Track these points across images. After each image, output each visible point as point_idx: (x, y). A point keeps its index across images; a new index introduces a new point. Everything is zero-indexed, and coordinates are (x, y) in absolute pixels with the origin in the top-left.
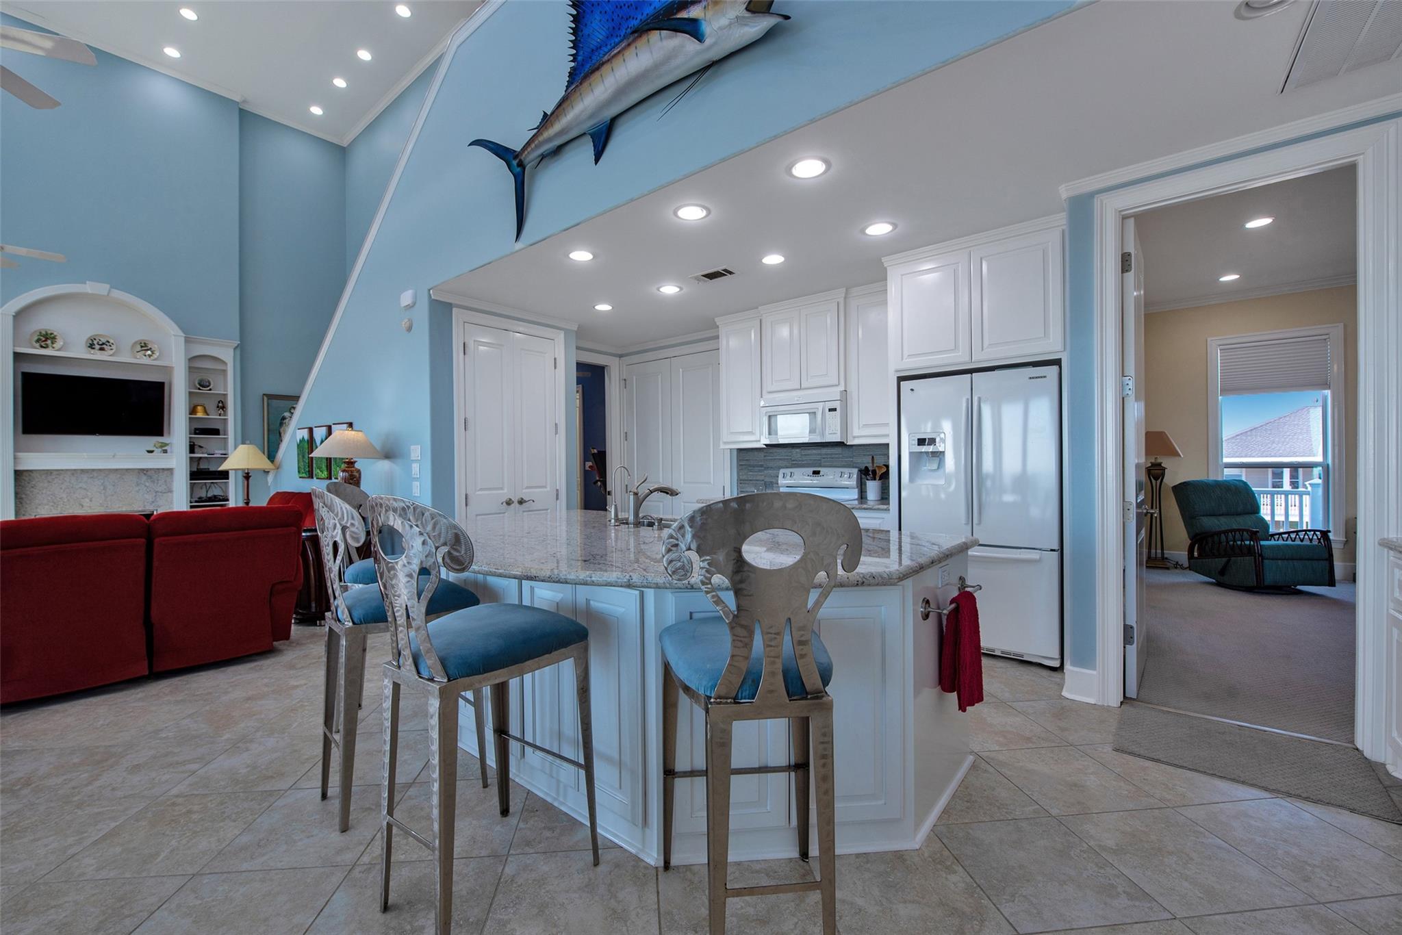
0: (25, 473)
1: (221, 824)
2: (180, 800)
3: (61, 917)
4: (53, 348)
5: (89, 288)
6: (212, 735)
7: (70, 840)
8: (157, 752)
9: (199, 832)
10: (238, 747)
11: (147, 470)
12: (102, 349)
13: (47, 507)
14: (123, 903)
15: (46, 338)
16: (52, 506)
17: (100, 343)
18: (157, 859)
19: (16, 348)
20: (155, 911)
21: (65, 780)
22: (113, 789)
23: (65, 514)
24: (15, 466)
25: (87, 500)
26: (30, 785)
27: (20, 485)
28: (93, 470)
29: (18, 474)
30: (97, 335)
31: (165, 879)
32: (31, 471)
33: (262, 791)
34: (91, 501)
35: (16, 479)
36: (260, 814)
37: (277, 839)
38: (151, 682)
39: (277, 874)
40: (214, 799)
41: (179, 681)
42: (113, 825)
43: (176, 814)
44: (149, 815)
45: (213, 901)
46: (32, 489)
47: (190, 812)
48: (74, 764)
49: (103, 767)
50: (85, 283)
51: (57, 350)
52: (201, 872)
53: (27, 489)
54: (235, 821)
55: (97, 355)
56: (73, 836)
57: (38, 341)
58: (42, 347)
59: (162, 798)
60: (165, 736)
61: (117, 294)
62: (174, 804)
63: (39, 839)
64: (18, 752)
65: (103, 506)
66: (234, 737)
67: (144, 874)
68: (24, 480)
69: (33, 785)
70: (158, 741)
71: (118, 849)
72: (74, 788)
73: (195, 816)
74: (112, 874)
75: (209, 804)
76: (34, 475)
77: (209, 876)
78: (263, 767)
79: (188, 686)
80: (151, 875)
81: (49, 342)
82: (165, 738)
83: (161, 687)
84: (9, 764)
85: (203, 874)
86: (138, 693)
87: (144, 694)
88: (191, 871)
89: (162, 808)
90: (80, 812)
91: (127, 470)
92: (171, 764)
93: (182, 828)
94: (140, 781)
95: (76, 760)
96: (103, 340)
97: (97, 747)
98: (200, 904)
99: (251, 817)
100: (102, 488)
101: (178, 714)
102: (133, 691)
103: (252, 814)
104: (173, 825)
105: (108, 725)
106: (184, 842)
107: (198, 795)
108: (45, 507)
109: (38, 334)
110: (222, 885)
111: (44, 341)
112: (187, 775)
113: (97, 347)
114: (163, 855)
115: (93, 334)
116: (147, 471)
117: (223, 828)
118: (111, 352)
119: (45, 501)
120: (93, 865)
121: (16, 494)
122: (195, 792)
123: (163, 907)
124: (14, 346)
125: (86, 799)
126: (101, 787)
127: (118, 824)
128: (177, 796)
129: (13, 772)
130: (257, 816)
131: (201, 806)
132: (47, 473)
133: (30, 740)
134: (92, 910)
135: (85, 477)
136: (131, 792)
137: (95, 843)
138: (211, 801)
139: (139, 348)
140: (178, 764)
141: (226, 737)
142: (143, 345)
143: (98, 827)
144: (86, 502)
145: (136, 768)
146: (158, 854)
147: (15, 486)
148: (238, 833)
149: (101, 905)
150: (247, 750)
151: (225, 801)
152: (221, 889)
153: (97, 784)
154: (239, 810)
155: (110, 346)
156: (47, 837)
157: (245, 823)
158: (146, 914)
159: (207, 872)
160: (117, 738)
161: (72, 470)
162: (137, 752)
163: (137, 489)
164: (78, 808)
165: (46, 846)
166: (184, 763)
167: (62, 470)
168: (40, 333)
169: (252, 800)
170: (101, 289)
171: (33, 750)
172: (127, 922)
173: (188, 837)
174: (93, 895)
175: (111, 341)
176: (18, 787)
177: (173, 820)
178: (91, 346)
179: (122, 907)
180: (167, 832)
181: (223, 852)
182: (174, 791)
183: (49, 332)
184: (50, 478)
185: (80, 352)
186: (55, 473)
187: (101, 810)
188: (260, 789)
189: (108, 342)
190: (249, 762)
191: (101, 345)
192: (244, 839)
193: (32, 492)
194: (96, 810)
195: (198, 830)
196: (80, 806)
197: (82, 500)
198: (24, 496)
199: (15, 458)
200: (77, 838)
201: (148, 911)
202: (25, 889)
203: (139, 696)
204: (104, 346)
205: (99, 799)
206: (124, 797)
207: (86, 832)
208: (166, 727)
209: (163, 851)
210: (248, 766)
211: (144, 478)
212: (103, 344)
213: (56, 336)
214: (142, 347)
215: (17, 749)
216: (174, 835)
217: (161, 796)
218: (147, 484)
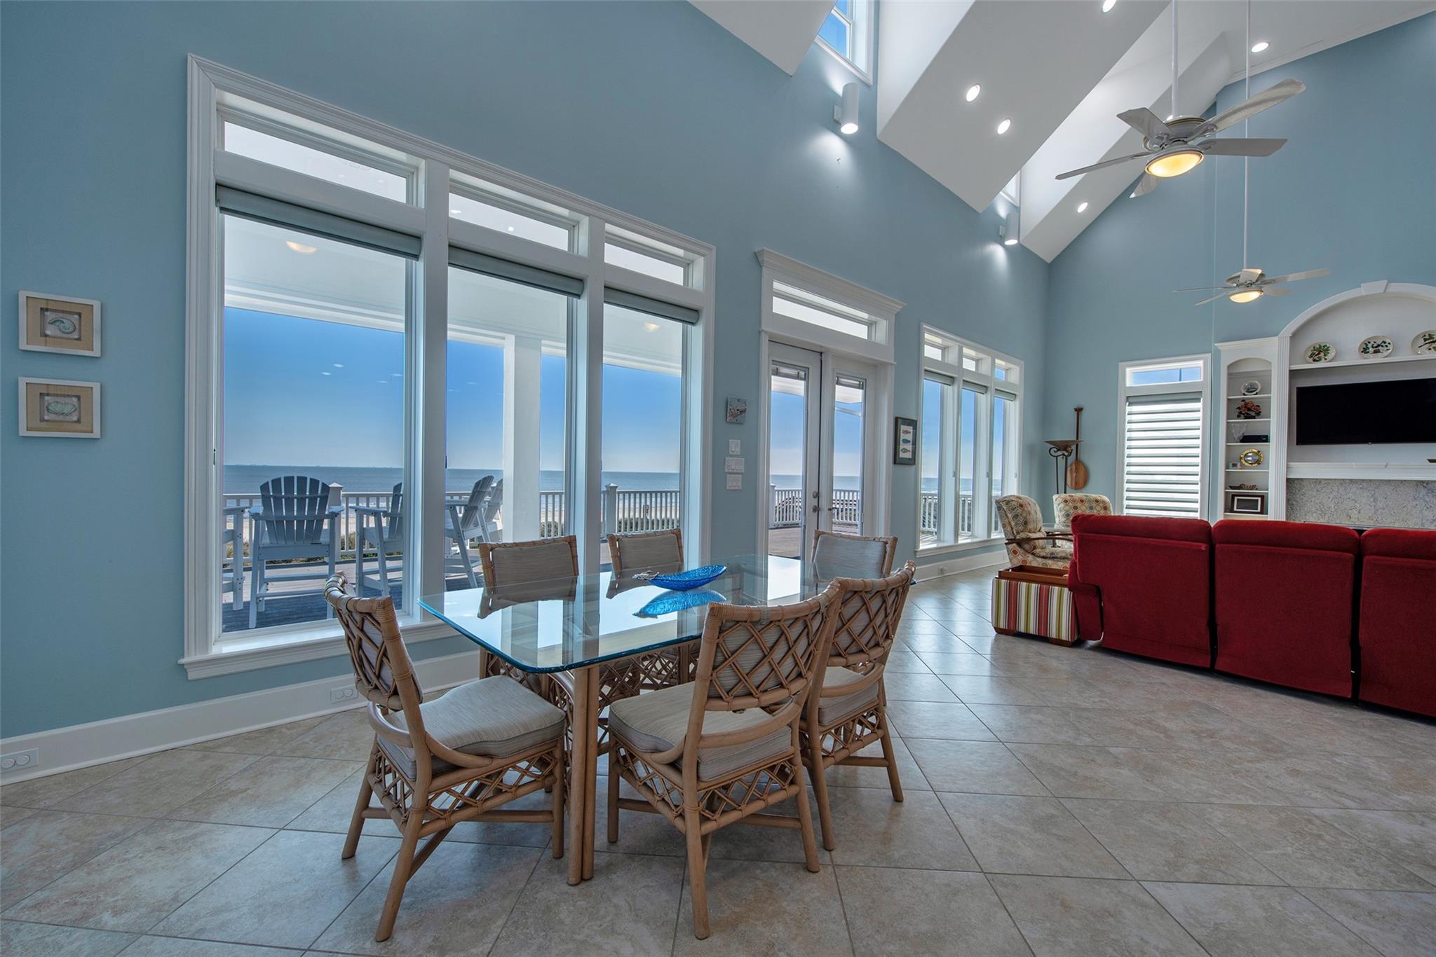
0: (1296, 482)
1: (1343, 868)
2: (1317, 822)
3: (1182, 836)
4: (1326, 359)
5: (1363, 290)
6: (1389, 787)
7: (1216, 792)
8: (1323, 771)
9: (1317, 858)
10: (1414, 816)
11: (1428, 482)
12: (1375, 352)
13: (1315, 514)
14: (1224, 860)
15: (1320, 352)
16: (1320, 514)
17: (1375, 345)
18: (1266, 850)
19: (1291, 366)
20: (1243, 885)
21: (1237, 749)
22: (1267, 777)
23: (1333, 524)
24: (1287, 474)
25: (1355, 512)
26: (1212, 738)
27: (1291, 492)
28: (1363, 480)
29: (1289, 481)
30: (1370, 338)
31: (1264, 869)
32: (1302, 479)
33: (1411, 872)
34: (1359, 513)
35: (1288, 487)
36: (1392, 889)
37: (1395, 925)
38: (1355, 708)
39: (1371, 951)
40: (1350, 843)
41: (1388, 720)
42: (1251, 802)
43: (1306, 829)
44: (1283, 815)
45: (1293, 918)
46: (1302, 497)
47: (1320, 837)
48: (1249, 741)
49: (1269, 756)
50: (1360, 287)
51: (1329, 362)
52: (1297, 889)
53: (1298, 496)
54: (1360, 876)
55: (1372, 359)
56: (1219, 790)
57: (1311, 356)
58: (1314, 360)
59: (1301, 809)
60: (1339, 761)
61: (1396, 287)
62: (1310, 821)
63: (1198, 777)
64: (1218, 712)
65: (1372, 520)
66: (1414, 803)
67: (1250, 853)
68: (1295, 487)
69: (1214, 740)
70: (1330, 763)
71: (1244, 822)
72: (1239, 758)
73: (1321, 843)
74: (1228, 835)
75: (1343, 844)
76: (1305, 483)
77: (1303, 898)
78: (1430, 852)
79: (1394, 729)
80: (1255, 858)
81: (1322, 354)
82: (1338, 763)
83: (1364, 717)
84: (1207, 717)
85: (1297, 891)
86: (1337, 713)
87: (1341, 716)
88: (1290, 882)
89: (1297, 817)
90: (1233, 777)
91: (1402, 482)
92: (1329, 788)
93: (1304, 844)
94: (1292, 784)
95: (1252, 739)
96: (1379, 342)
97: (1274, 738)
98: (1279, 911)
99: (1379, 885)
100: (1372, 500)
101: (1364, 749)
102: (1333, 708)
103: (1382, 883)
104: (1297, 836)
105: (1293, 725)
106: (1299, 855)
107: (1337, 829)
108: (1311, 516)
109: (1312, 349)
110: (1309, 914)
111: (1317, 354)
112: (1338, 805)
113: (1371, 350)
114: (1274, 851)
115: (1366, 338)
116: (1427, 484)
117: (1342, 871)
118: (1386, 353)
119: (1313, 509)
120: (1219, 819)
121: (1288, 500)
122: (1336, 825)
123: (1251, 887)
124: (1290, 365)
125: (1243, 770)
126: (1259, 769)
127: (1255, 804)
128: (1316, 817)
129: (1206, 723)
130: (1387, 889)
131: (1333, 840)
132: (1316, 482)
133: (1230, 707)
134: (1202, 847)
135: (1354, 488)
136: (1278, 788)
137: (1231, 806)
138: (1347, 842)
139: (1422, 342)
140: (1335, 791)
141: (1406, 798)
142: (1427, 337)
143: (1239, 796)
144: (1354, 513)
145: (1295, 773)
146: (1271, 848)
147: (1287, 494)
148: (1355, 887)
149: (1210, 850)
150: (1422, 824)
151: (1362, 852)
152: (1306, 915)
153: (1258, 765)
154: (1371, 870)
155: (1387, 346)
156: (1203, 779)
157: (1369, 885)
158: (1234, 881)
159: (1303, 894)
160: (1294, 740)
161: (1341, 480)
162: (1304, 760)
163: (1414, 503)
164: (1234, 774)
165: (1199, 784)
166: (1342, 794)
167: (1331, 480)
168: (1314, 347)
169: (1392, 872)
170: (1377, 287)
171: (1227, 715)
172: (1219, 875)
173: (1304, 854)
174: (1209, 839)
175: (1388, 341)
176: (1204, 735)
177: (1300, 832)
178: (1365, 351)
179: (1222, 862)
180: (1289, 838)
181: (1328, 890)
182: (1317, 811)
183: (1322, 345)
184: (1318, 487)
185: (1354, 358)
186: (1323, 482)
187: (1249, 786)
188: (1409, 868)
189: (1385, 343)
190: (1415, 836)
191: (1376, 347)
192: (1359, 897)
193: (1302, 499)
194: (1245, 784)
195: (1318, 856)
196: (1236, 773)
197: (1350, 511)
198: (1294, 503)
199: (1288, 467)
200: (1221, 793)
201: (1238, 880)
202: (1172, 803)
203: (1336, 715)
204: (1380, 348)
205: (1251, 777)
206: (1272, 788)
207: (1229, 794)
208: (1345, 755)
209: (1277, 850)
210: (1412, 840)
211: (1423, 491)
212: (1378, 346)
213: (1328, 347)
214: (1425, 340)
215: (1217, 708)
216: (1293, 844)
217: (1303, 807)
218: (1428, 499)
